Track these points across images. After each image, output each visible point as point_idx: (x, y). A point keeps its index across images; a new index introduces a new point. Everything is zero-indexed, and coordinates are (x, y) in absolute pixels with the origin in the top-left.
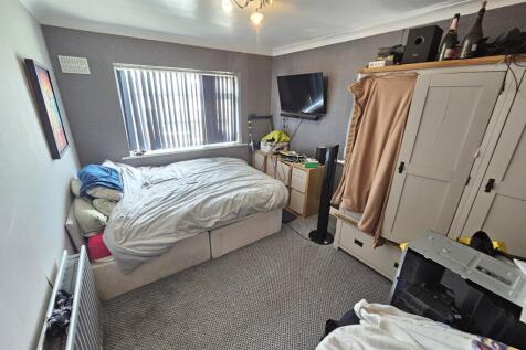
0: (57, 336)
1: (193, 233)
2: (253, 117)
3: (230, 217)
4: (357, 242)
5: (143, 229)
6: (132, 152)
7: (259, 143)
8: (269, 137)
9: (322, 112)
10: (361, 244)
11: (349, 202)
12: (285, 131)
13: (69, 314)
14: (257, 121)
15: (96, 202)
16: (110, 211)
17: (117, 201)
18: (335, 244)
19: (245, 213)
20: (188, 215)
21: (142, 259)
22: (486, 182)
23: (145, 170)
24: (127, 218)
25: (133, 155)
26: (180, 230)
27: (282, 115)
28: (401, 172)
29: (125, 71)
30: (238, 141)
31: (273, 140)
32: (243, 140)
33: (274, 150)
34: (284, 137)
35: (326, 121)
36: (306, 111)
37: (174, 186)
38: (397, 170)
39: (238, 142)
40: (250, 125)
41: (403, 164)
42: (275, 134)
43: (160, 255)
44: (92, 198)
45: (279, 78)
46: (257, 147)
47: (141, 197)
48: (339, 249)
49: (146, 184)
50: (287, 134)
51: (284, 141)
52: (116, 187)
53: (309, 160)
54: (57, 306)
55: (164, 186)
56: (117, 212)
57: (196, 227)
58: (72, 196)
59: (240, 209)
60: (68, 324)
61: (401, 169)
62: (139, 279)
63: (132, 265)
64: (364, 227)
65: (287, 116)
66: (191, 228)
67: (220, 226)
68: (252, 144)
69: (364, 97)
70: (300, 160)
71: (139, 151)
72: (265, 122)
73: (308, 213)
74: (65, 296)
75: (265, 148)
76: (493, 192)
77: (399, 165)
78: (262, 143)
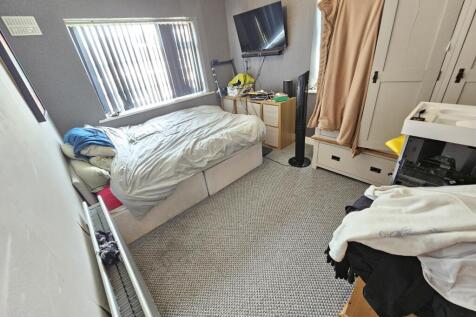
0: (113, 264)
1: (191, 173)
2: (215, 63)
3: (219, 156)
4: (334, 158)
5: (146, 177)
6: (107, 115)
7: (226, 89)
8: (235, 81)
9: (284, 44)
10: (338, 159)
11: (326, 121)
12: (248, 73)
13: (116, 246)
14: (220, 67)
15: (92, 160)
16: (109, 167)
17: (112, 157)
18: (314, 165)
19: (232, 150)
20: (183, 159)
21: (152, 203)
22: (456, 73)
23: (126, 130)
24: (128, 170)
25: (109, 117)
26: (179, 173)
27: (243, 57)
28: (375, 81)
29: (78, 28)
30: (205, 90)
31: (239, 82)
32: (210, 88)
33: (242, 93)
34: (249, 79)
35: (288, 54)
36: (267, 48)
37: (159, 138)
38: (371, 80)
39: (205, 92)
40: (214, 72)
41: (376, 73)
42: (240, 77)
43: (166, 198)
44: (88, 158)
45: (235, 17)
46: (225, 93)
47: (131, 152)
48: (318, 168)
49: (132, 141)
50: (251, 76)
51: (250, 83)
52: (107, 144)
53: (278, 94)
54: (100, 243)
55: (150, 139)
56: (116, 166)
57: (192, 168)
58: (67, 159)
59: (227, 148)
60: (119, 253)
61: (375, 79)
62: (152, 222)
63: (143, 209)
64: (343, 140)
65: (248, 56)
66: (188, 169)
67: (212, 164)
68: (219, 91)
69: (333, 12)
70: (269, 96)
71: (113, 113)
72: (228, 68)
73: (284, 144)
74: (104, 235)
75: (233, 92)
76: (462, 81)
77: (373, 75)
78: (229, 89)
